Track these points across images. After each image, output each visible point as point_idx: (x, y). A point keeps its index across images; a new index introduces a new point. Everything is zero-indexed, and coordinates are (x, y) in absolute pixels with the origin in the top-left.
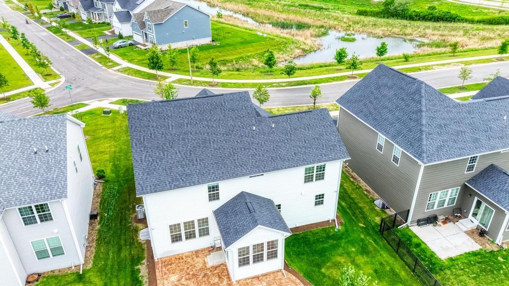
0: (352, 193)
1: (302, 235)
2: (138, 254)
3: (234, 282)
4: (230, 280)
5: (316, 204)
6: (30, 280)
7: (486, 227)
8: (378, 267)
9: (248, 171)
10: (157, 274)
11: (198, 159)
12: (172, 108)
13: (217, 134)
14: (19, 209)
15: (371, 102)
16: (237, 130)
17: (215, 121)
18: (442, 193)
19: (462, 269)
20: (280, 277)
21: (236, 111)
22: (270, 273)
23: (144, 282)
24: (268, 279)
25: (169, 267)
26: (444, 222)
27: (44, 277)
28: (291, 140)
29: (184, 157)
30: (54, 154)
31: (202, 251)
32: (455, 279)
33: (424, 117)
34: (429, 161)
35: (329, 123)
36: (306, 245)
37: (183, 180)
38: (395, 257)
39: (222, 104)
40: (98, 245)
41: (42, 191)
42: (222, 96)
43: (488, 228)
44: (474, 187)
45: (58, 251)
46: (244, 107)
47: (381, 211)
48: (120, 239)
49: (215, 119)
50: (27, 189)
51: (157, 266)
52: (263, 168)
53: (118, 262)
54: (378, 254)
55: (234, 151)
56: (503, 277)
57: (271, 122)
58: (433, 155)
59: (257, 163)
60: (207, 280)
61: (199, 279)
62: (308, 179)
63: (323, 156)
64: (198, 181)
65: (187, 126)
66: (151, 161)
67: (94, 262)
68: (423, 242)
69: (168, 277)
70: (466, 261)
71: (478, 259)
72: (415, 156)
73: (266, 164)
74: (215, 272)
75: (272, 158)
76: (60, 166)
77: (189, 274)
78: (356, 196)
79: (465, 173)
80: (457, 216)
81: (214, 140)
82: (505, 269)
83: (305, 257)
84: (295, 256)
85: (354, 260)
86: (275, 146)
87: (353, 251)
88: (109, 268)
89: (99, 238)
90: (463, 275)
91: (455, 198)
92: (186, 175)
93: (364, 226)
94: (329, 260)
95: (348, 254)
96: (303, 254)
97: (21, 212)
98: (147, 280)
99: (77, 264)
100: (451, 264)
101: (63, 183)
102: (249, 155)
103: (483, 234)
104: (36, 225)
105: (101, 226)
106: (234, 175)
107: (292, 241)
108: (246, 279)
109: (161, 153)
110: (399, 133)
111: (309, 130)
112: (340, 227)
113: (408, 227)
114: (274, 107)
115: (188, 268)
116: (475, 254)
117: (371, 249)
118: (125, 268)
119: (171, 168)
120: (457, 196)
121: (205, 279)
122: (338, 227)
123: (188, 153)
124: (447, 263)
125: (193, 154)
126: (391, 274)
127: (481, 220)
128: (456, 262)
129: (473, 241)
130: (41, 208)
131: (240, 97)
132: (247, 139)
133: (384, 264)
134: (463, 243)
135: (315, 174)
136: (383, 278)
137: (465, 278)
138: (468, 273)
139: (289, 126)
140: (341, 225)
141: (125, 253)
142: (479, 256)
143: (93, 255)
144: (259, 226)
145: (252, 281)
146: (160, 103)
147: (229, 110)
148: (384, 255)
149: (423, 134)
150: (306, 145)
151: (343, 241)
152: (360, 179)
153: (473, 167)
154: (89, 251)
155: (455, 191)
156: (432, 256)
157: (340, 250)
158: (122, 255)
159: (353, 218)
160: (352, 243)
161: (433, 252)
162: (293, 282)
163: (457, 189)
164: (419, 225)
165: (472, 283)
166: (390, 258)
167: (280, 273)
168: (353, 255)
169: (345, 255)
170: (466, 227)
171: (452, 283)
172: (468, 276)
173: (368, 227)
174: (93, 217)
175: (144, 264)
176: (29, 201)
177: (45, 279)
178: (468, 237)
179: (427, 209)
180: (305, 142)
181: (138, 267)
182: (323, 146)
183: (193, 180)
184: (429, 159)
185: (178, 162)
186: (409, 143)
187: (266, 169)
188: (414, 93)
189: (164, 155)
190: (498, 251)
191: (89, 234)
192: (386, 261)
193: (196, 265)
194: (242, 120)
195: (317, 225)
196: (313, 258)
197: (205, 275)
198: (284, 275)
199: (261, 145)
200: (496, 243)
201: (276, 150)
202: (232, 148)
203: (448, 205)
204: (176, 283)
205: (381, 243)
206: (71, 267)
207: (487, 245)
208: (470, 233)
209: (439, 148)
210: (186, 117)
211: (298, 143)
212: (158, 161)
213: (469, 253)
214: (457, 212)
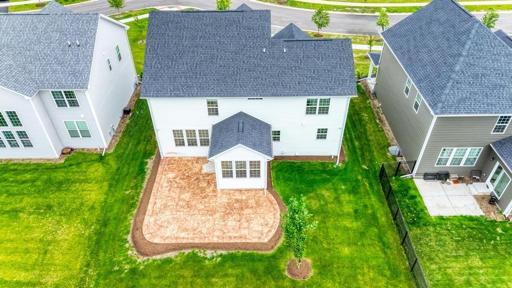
0: (371, 135)
1: (299, 164)
2: (151, 150)
3: (219, 190)
4: (216, 188)
5: (318, 138)
6: (65, 152)
7: (499, 196)
8: (360, 208)
9: (246, 92)
10: (159, 169)
11: (202, 73)
12: (190, 20)
13: (226, 52)
14: (52, 92)
15: (415, 39)
16: (247, 50)
17: (228, 37)
18: (458, 150)
19: (449, 230)
20: (260, 195)
21: (252, 30)
22: (253, 189)
23: (147, 173)
24: (249, 194)
25: (171, 166)
26: (456, 182)
27: (76, 152)
28: (299, 68)
29: (190, 69)
30: (84, 49)
31: (203, 159)
32: (436, 237)
33: (460, 62)
34: (442, 113)
35: (347, 55)
36: (299, 173)
37: (183, 90)
38: (383, 203)
39: (239, 22)
40: (123, 136)
41: (69, 79)
42: (242, 13)
43: (501, 196)
44: (497, 150)
45: (86, 134)
46: (261, 27)
47: (391, 158)
48: (142, 134)
49: (228, 36)
50: (58, 76)
51: (161, 163)
52: (261, 92)
53: (134, 153)
54: (367, 197)
55: (238, 71)
56: (491, 247)
57: (285, 46)
58: (451, 106)
59: (257, 87)
60: (198, 183)
61: (191, 181)
62: (310, 110)
63: (329, 89)
64: (197, 94)
65: (200, 40)
66: (159, 68)
67: (115, 149)
68: (420, 196)
69: (167, 173)
70: (457, 223)
71: (471, 224)
72: (430, 105)
73: (266, 88)
74: (207, 178)
75: (273, 84)
76: (86, 61)
77: (185, 175)
78: (373, 138)
79: (492, 133)
80: (475, 178)
81: (222, 57)
82: (498, 241)
83: (292, 183)
84: (283, 181)
85: (338, 197)
86: (281, 72)
87: (342, 189)
88: (125, 156)
89: (125, 131)
90: (446, 235)
91: (476, 158)
92: (187, 87)
93: (367, 168)
94: (314, 190)
95: (336, 190)
96: (291, 181)
97: (54, 95)
98: (150, 172)
99: (101, 147)
100: (438, 222)
101: (86, 76)
102: (252, 77)
103: (493, 201)
104: (65, 108)
105: (131, 122)
106: (232, 94)
107: (286, 167)
108: (229, 190)
109: (170, 62)
110: (427, 77)
111: (322, 60)
112: (340, 164)
113: (412, 178)
114: (334, 34)
115: (186, 170)
116: (471, 219)
117: (362, 191)
118: (137, 159)
119: (175, 78)
120: (478, 157)
121: (196, 182)
122: (338, 164)
123: (195, 66)
124: (434, 220)
125: (198, 68)
126: (371, 217)
127: (497, 187)
128: (445, 222)
129: (478, 207)
130: (70, 94)
131: (260, 16)
132: (254, 60)
133: (368, 207)
134: (465, 205)
135: (318, 106)
136: (361, 219)
137: (447, 238)
138: (453, 234)
139: (302, 53)
140: (343, 163)
141: (141, 147)
142: (476, 222)
143: (116, 143)
144: (240, 145)
145: (234, 192)
146: (180, 13)
147: (244, 29)
148: (373, 199)
149: (449, 82)
150: (314, 75)
151: (337, 177)
152: (386, 122)
153: (503, 129)
154: (115, 139)
155: (477, 151)
156: (422, 210)
157: (330, 185)
158: (138, 148)
159: (360, 159)
160: (344, 181)
161: (425, 207)
162: (270, 201)
163: (480, 149)
164: (425, 179)
165: (452, 245)
166: (378, 203)
167: (262, 192)
168: (340, 192)
169: (332, 190)
170: (477, 190)
171: (430, 240)
172: (452, 238)
173: (371, 171)
174: (126, 112)
175: (152, 159)
176: (57, 86)
177: (76, 154)
178: (475, 201)
179: (438, 164)
180: (314, 73)
181: (147, 160)
182: (332, 80)
183: (193, 93)
184: (444, 110)
185: (183, 73)
186: (431, 90)
187: (264, 94)
188: (463, 33)
189: (172, 65)
190: (500, 222)
191: (119, 125)
192: (372, 205)
193: (193, 169)
194: (255, 40)
195: (318, 157)
196: (299, 186)
197: (198, 179)
198: (264, 194)
199: (267, 68)
200: (504, 213)
201: (280, 76)
202: (237, 67)
203: (465, 164)
204: (171, 179)
205: (376, 188)
206: (97, 149)
207: (492, 214)
208: (479, 199)
209: (463, 100)
210: (201, 30)
211: (306, 72)
212: (165, 69)
213: (465, 217)
214: (476, 174)
